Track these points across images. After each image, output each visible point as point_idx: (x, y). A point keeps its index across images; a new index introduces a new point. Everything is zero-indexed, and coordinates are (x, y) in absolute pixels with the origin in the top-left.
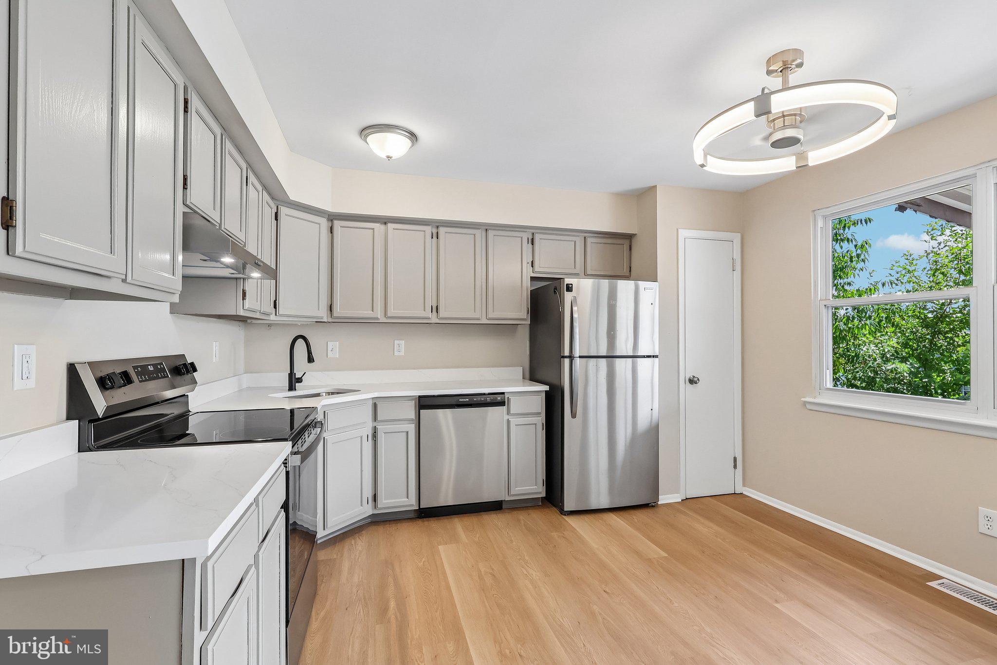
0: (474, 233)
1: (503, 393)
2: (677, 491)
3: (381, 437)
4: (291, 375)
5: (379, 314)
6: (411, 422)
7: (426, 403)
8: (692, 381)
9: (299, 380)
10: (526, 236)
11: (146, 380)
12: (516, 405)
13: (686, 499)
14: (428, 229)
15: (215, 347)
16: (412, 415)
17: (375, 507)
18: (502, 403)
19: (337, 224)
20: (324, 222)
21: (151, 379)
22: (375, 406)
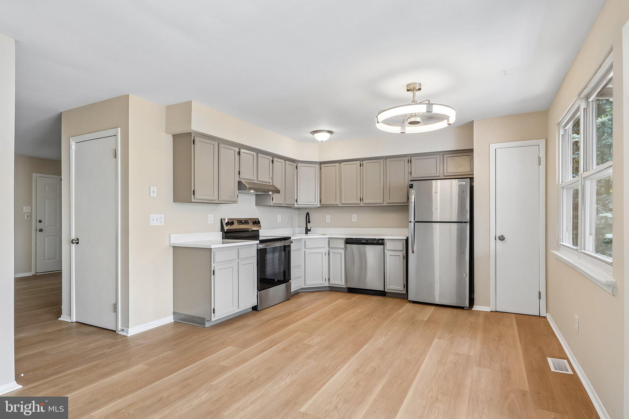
0: (380, 161)
1: (384, 239)
2: (488, 305)
3: (331, 254)
4: (306, 228)
5: (338, 203)
6: (343, 249)
7: (349, 241)
8: (502, 238)
9: (310, 230)
10: (406, 159)
11: (241, 224)
12: (388, 245)
13: (496, 311)
14: (358, 163)
15: (279, 216)
16: (343, 246)
17: (329, 283)
18: (383, 244)
19: (322, 165)
20: (317, 166)
21: (242, 224)
22: (329, 241)
